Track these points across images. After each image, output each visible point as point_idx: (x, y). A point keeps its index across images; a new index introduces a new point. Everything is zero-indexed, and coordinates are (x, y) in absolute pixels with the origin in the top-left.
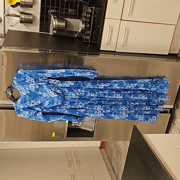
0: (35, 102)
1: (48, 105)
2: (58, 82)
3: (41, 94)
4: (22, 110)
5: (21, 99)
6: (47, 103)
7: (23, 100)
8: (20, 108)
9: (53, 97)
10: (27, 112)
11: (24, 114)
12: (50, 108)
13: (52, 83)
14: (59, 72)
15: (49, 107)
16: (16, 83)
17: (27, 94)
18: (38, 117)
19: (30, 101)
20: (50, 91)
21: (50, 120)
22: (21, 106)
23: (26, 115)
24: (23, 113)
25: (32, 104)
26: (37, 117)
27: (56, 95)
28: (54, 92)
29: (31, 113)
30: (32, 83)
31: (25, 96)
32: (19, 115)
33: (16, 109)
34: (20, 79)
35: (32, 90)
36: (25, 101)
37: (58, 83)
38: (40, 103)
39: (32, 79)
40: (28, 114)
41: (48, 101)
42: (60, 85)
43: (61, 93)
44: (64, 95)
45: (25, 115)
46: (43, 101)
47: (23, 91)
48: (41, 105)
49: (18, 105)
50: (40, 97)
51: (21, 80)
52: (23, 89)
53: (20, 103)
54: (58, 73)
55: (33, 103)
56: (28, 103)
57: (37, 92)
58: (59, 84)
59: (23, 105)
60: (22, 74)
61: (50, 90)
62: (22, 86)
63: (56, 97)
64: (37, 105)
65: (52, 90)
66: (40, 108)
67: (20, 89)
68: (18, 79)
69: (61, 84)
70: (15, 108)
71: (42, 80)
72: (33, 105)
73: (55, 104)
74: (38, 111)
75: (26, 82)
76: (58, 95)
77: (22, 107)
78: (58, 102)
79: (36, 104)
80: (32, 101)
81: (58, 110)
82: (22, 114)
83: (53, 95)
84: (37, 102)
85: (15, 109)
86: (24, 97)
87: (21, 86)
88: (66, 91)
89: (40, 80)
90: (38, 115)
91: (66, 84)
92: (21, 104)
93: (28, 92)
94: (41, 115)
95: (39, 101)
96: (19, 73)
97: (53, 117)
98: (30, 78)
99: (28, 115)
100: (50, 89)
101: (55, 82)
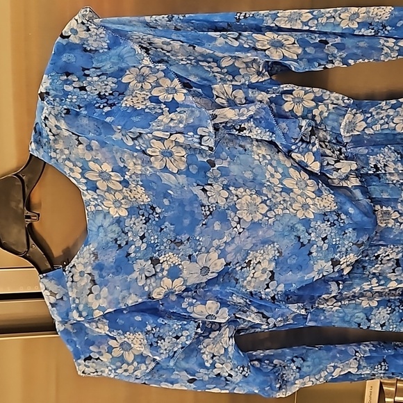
0: (186, 263)
1: (272, 278)
2: (337, 107)
3: (222, 203)
4: (104, 329)
5: (92, 247)
6: (265, 264)
7: (110, 258)
8: (91, 311)
9: (300, 215)
10: (141, 336)
11: (117, 352)
12: (288, 297)
13: (299, 111)
14: (351, 19)
15: (281, 288)
16: (52, 121)
17: (134, 210)
18: (213, 366)
19: (155, 262)
20: (285, 175)
21: (285, 383)
22: (98, 297)
23: (129, 357)
24: (110, 349)
25: (167, 281)
26: (202, 365)
27: (328, 201)
28: (312, 174)
29: (164, 345)
30: (173, 106)
31: (119, 221)
32: (81, 367)
33: (64, 322)
34: (82, 88)
35: (165, 176)
36: (124, 265)
37: (340, 111)
38: (219, 265)
39: (166, 83)
40: (147, 352)
41: (271, 252)
42: (353, 124)
43: (354, 182)
44: (375, 201)
45: (122, 360)
46: (238, 250)
47: (109, 190)
48: (223, 285)
49: (72, 294)
50: (217, 227)
51: (92, 92)
52: (107, 168)
53: (86, 280)
54: (344, 25)
55: (174, 273)
56: (142, 270)
57: (197, 191)
58: (349, 116)
59: (110, 293)
60: (97, 40)
61: (288, 163)
62: (95, 144)
63: (324, 216)
64: (198, 286)
65: (302, 167)
66: (223, 304)
67: (85, 169)
68: (69, 88)
69: (360, 117)
70: (57, 319)
71: (235, 88)
72: (178, 285)
73: (316, 268)
74: (209, 328)
75: (127, 102)
76: (342, 199)
77: (101, 302)
78: (334, 248)
79: (191, 274)
80: (169, 259)
81: (332, 312)
82: (106, 358)
83: (305, 207)
84: (202, 263)
85: (59, 327)
86: (116, 228)
87: (89, 148)
88: (390, 169)
89: (222, 89)
90: (208, 349)
91: (391, 112)
92: (94, 282)
93: (141, 190)
94: (231, 350)
95: (214, 255)
96: (73, 39)
97: (299, 362)
98: (152, 79)
99: (141, 358)
100: (288, 155)
101: (322, 107)
